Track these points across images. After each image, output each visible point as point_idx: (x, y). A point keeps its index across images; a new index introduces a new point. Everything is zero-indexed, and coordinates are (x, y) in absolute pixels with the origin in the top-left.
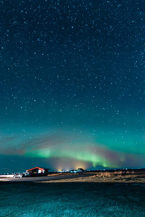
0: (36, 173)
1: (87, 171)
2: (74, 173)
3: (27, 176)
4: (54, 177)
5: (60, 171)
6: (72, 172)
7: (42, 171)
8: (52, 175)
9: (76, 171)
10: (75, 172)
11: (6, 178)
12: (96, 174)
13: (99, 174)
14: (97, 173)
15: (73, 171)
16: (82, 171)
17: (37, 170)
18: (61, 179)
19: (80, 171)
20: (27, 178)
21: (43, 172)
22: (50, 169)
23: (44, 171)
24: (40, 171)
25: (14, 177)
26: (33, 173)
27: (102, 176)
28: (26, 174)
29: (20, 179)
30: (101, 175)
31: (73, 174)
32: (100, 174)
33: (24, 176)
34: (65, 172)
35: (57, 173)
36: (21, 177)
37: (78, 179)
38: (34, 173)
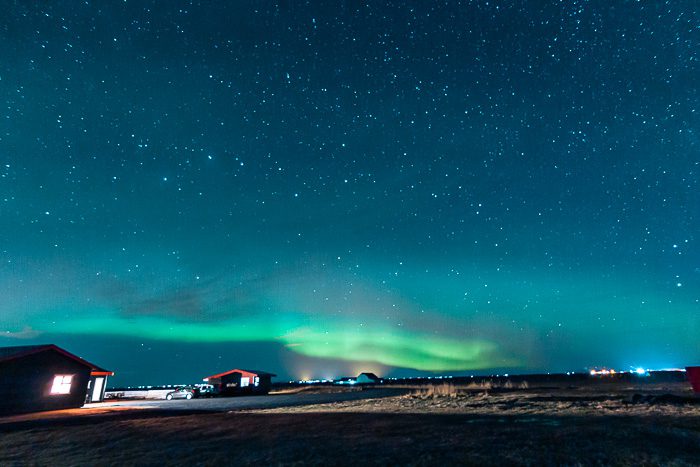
0: (233, 385)
1: (386, 382)
2: (349, 385)
3: (207, 395)
4: (288, 397)
5: (306, 379)
6: (341, 382)
7: (251, 380)
8: (284, 392)
9: (355, 379)
10: (352, 382)
11: (144, 399)
12: (413, 391)
13: (422, 390)
14: (417, 387)
15: (343, 379)
16: (372, 381)
17: (237, 377)
18: (310, 404)
19: (367, 380)
20: (208, 400)
21: (256, 384)
22: (274, 376)
23: (258, 379)
24: (245, 382)
25: (170, 397)
26: (226, 387)
27: (432, 395)
28: (204, 388)
29: (188, 404)
30: (430, 393)
31: (345, 388)
32: (427, 390)
33: (197, 394)
34: (320, 383)
35: (296, 385)
36: (189, 397)
37: (359, 404)
38: (228, 385)
